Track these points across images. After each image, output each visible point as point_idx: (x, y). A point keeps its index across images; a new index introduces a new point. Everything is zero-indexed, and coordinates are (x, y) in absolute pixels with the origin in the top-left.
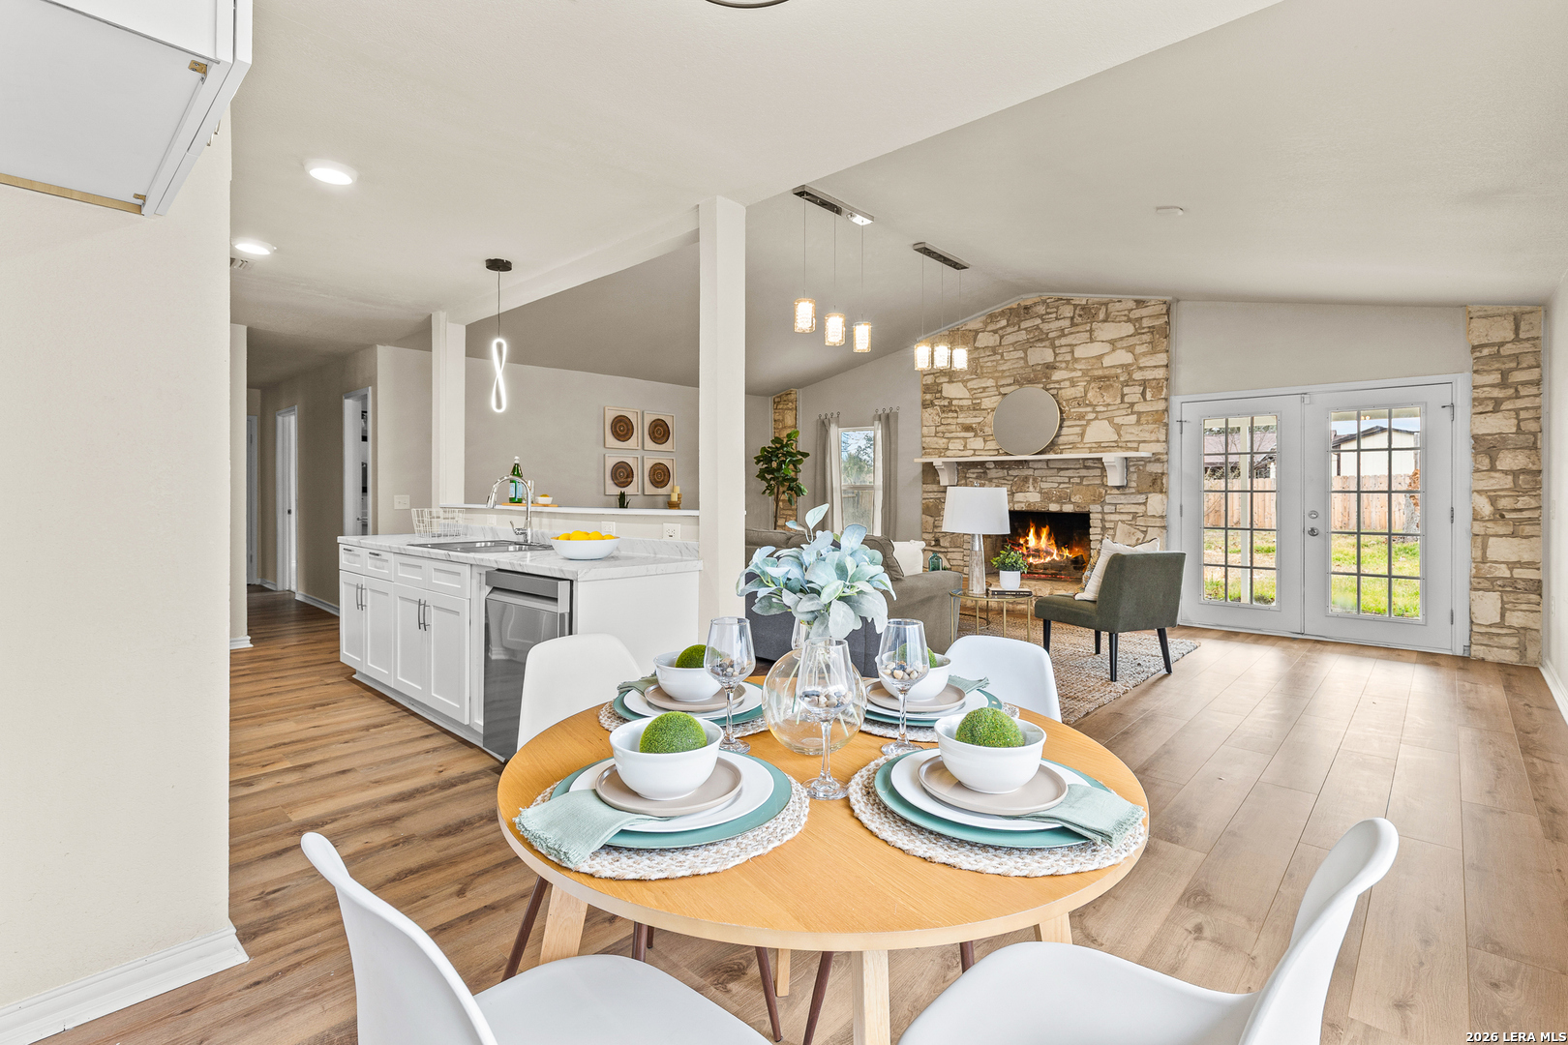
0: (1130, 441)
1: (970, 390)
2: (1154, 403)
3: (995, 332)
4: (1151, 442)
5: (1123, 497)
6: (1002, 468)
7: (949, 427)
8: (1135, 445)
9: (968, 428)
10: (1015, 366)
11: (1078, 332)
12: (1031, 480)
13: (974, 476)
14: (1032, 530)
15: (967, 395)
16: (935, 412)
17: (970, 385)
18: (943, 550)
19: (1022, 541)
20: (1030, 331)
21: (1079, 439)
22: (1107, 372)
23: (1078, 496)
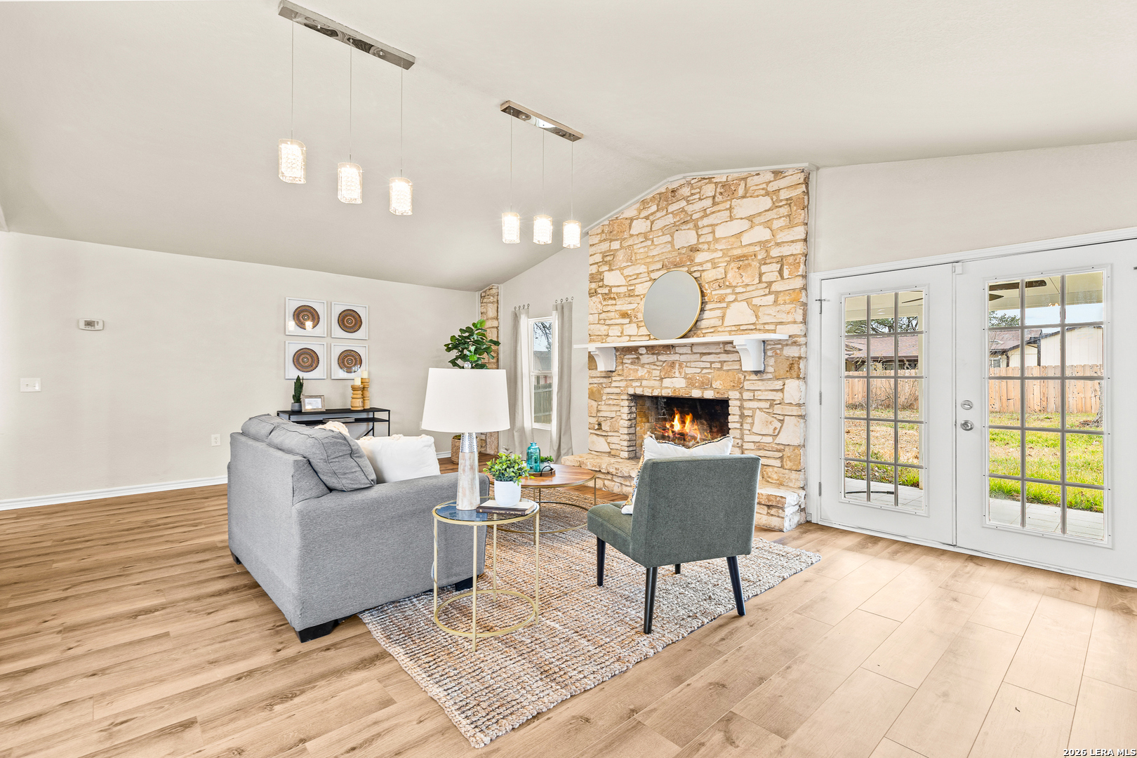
0: (767, 323)
1: (626, 277)
2: (791, 281)
3: (647, 218)
4: (789, 323)
5: (760, 383)
6: (653, 354)
7: (609, 314)
8: (772, 327)
9: (624, 315)
10: (664, 251)
11: (719, 211)
12: (677, 365)
13: (629, 361)
14: (677, 417)
15: (624, 282)
16: (598, 300)
17: (626, 272)
18: (604, 434)
19: (668, 426)
20: (677, 215)
21: (720, 323)
22: (745, 251)
23: (718, 382)
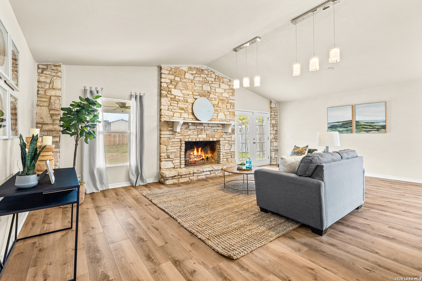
0: (228, 120)
1: (183, 94)
2: (233, 109)
3: (192, 74)
4: (232, 120)
5: (227, 136)
6: (194, 126)
7: (174, 107)
8: (229, 121)
9: (182, 109)
10: (199, 89)
11: (216, 84)
12: (203, 130)
13: (184, 128)
14: (195, 149)
15: (182, 96)
16: (168, 100)
17: (183, 92)
18: (171, 160)
19: (192, 153)
20: (204, 79)
21: (216, 118)
22: (223, 98)
23: (217, 136)
